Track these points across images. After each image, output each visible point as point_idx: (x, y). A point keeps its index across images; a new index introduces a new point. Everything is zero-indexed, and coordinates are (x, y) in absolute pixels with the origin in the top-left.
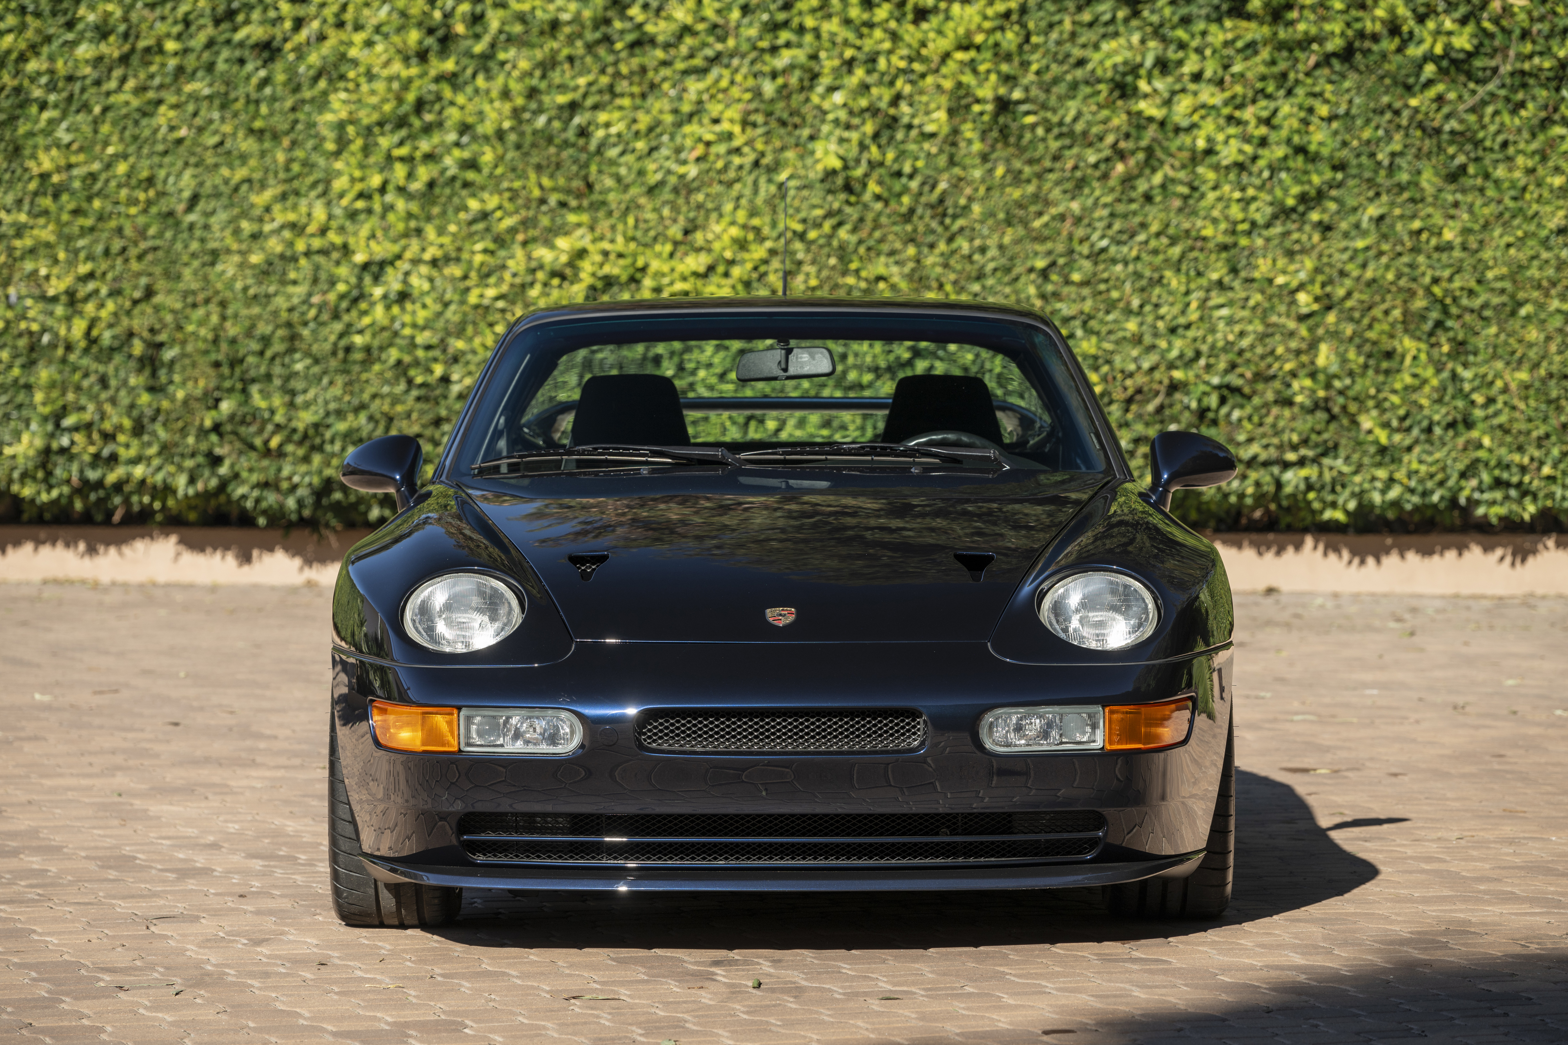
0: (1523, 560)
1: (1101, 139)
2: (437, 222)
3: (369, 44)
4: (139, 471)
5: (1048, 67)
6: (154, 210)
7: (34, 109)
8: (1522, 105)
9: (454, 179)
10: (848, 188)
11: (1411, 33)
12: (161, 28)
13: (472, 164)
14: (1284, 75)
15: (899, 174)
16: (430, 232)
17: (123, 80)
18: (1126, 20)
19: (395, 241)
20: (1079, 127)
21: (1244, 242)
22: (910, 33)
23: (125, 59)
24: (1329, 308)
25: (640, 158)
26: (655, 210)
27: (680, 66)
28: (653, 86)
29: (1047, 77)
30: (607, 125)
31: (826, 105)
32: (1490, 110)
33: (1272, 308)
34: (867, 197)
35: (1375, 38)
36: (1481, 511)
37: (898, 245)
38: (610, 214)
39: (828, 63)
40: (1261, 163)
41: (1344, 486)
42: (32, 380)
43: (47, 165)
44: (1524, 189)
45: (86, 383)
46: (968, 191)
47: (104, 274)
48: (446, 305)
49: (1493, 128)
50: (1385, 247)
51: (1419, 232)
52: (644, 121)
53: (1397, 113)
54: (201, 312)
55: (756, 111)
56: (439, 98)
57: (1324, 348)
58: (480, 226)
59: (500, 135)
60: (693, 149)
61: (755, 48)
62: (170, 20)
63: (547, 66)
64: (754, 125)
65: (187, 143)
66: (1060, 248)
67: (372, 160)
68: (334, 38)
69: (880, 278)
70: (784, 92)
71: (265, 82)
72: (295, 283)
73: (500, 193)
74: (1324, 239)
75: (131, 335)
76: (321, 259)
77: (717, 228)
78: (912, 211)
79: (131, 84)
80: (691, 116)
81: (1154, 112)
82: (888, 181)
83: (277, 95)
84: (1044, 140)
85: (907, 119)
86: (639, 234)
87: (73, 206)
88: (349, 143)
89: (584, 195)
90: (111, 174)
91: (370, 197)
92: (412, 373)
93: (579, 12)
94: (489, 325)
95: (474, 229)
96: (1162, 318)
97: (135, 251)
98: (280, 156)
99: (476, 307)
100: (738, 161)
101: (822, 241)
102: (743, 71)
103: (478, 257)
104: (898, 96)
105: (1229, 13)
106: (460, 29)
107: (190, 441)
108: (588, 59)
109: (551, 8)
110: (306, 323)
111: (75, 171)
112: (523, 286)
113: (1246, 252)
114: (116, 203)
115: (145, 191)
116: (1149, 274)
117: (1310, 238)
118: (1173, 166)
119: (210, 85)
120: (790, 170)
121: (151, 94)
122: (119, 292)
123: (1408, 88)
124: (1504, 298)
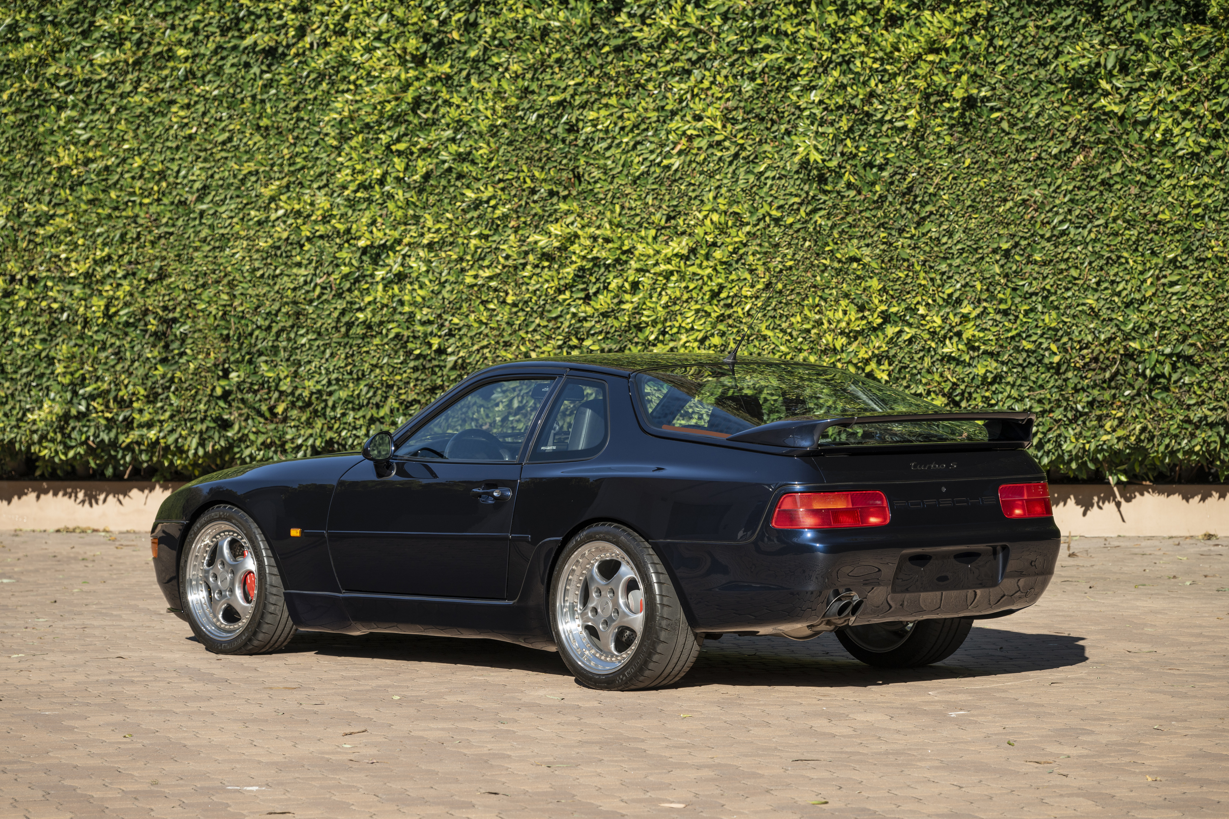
1: (1063, 132)
2: (435, 209)
4: (152, 434)
5: (1011, 67)
6: (165, 201)
7: (53, 109)
9: (450, 170)
10: (821, 177)
12: (172, 36)
13: (461, 158)
15: (871, 165)
16: (428, 219)
17: (137, 83)
18: (1087, 25)
19: (395, 227)
20: (1042, 122)
21: (1197, 225)
22: (888, 38)
23: (138, 63)
25: (625, 152)
26: (640, 198)
27: (664, 68)
28: (637, 87)
29: (1011, 77)
30: (595, 123)
31: (802, 103)
34: (841, 185)
37: (869, 230)
38: (598, 202)
39: (806, 64)
40: (1215, 154)
42: (52, 354)
43: (66, 160)
45: (102, 355)
46: (937, 180)
47: (120, 257)
48: (442, 285)
52: (630, 117)
54: (212, 291)
55: (736, 109)
56: (435, 98)
58: (475, 214)
59: (494, 131)
60: (675, 144)
61: (735, 51)
62: (182, 29)
63: (537, 69)
64: (734, 121)
65: (198, 140)
66: (1023, 231)
67: (372, 154)
68: (336, 44)
69: (854, 259)
70: (762, 92)
71: (270, 84)
72: (299, 265)
73: (494, 184)
75: (146, 312)
76: (324, 244)
77: (700, 215)
78: (882, 198)
79: (145, 85)
80: (674, 113)
81: (1116, 109)
82: (862, 172)
83: (281, 96)
84: (1008, 134)
85: (879, 116)
86: (624, 221)
87: (90, 196)
88: (350, 139)
89: (573, 185)
90: (127, 167)
91: (371, 187)
92: (410, 346)
93: (568, 20)
94: (484, 303)
95: (468, 216)
96: (1119, 294)
97: (149, 238)
98: (286, 151)
99: (471, 286)
100: (719, 154)
101: (798, 226)
102: (724, 72)
103: (474, 242)
104: (872, 94)
105: (1185, 19)
106: (455, 35)
107: (202, 407)
108: (577, 62)
109: (541, 16)
110: (311, 302)
111: (93, 166)
112: (516, 268)
113: (1200, 234)
114: (133, 194)
115: (158, 183)
116: (1107, 255)
118: (1131, 157)
119: (218, 87)
120: (768, 162)
121: (163, 96)
122: (134, 274)
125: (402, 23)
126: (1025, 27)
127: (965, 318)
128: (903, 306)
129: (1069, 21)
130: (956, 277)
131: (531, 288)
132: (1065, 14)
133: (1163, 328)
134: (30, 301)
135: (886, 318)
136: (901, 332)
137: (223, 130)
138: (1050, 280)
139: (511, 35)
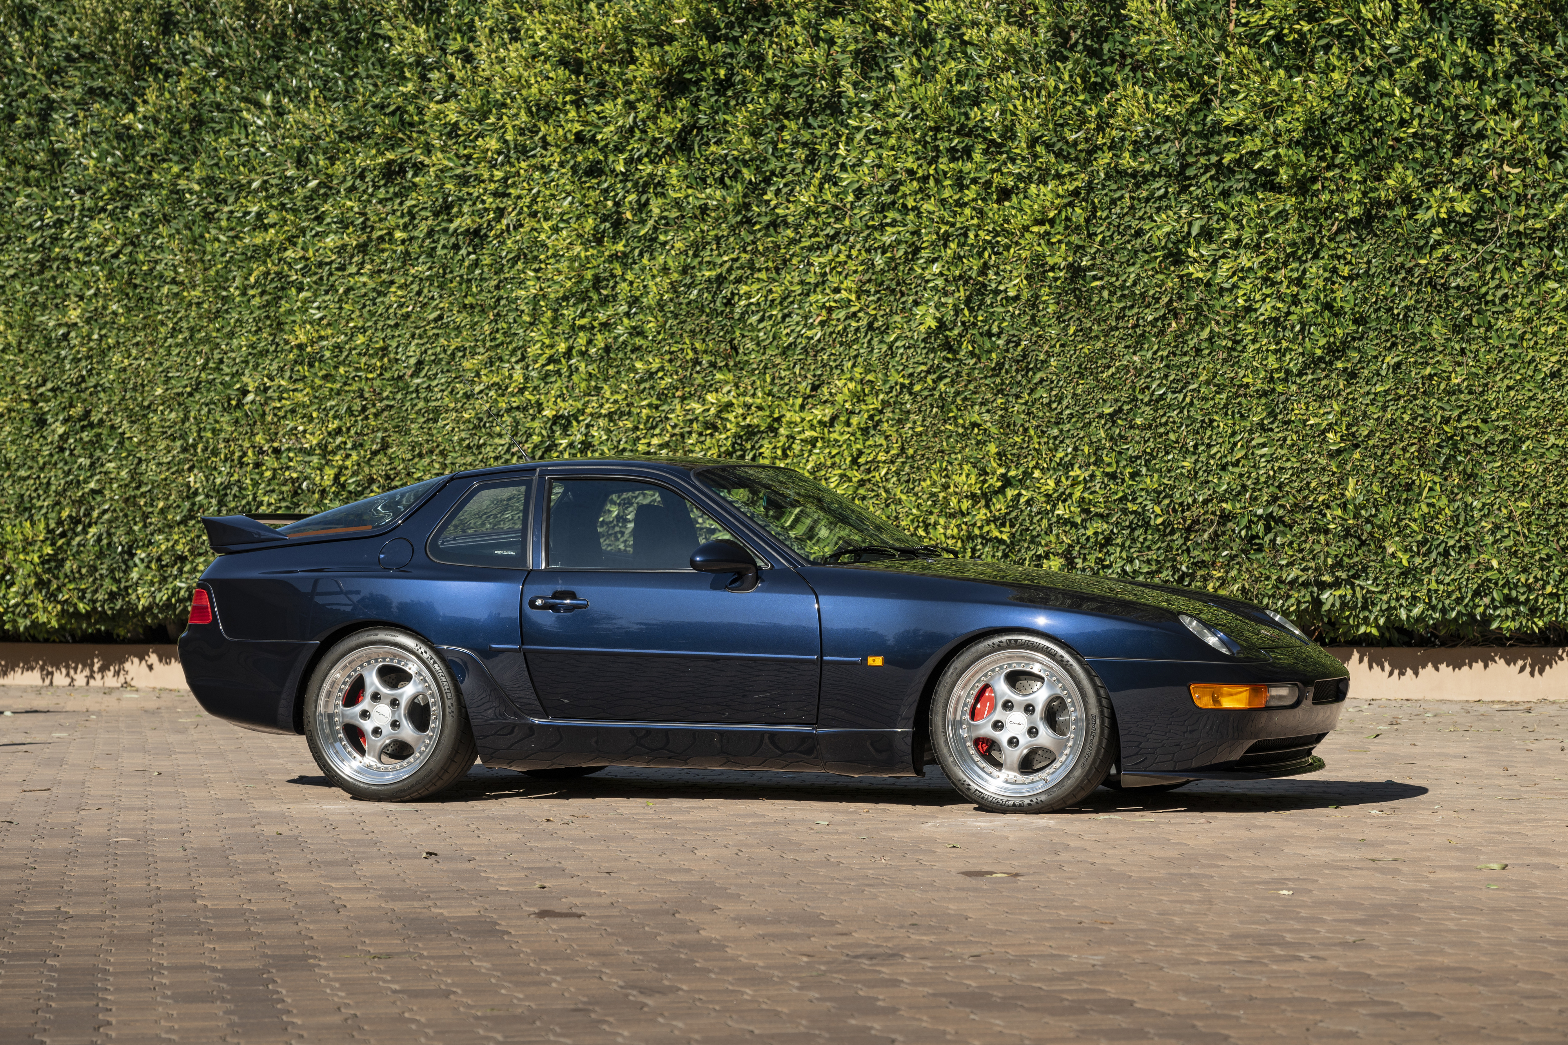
0: (1541, 672)
1: (1157, 300)
2: (613, 381)
3: (556, 230)
5: (1111, 237)
6: (387, 375)
7: (293, 290)
8: (1519, 262)
9: (625, 343)
10: (947, 346)
11: (1421, 199)
12: (392, 220)
13: (639, 331)
14: (1311, 240)
15: (988, 333)
16: (607, 391)
17: (362, 264)
18: (1177, 195)
19: (578, 398)
20: (1138, 290)
21: (1280, 388)
22: (996, 211)
23: (362, 248)
24: (1357, 446)
25: (775, 324)
26: (788, 368)
27: (806, 243)
28: (784, 261)
29: (1111, 246)
30: (749, 295)
31: (927, 275)
32: (1490, 268)
33: (1306, 446)
34: (962, 353)
35: (1390, 205)
36: (1495, 625)
37: (989, 396)
38: (752, 372)
39: (928, 237)
40: (1294, 318)
41: (1374, 604)
43: (303, 338)
44: (1522, 338)
46: (1046, 347)
47: (348, 429)
49: (1492, 284)
50: (1401, 392)
51: (1431, 377)
52: (778, 291)
53: (1410, 271)
54: (426, 461)
55: (869, 281)
56: (613, 276)
57: (1352, 482)
58: (647, 385)
59: (661, 306)
60: (817, 315)
61: (868, 227)
62: (399, 214)
63: (697, 247)
64: (868, 293)
65: (413, 318)
66: (1124, 395)
67: (559, 330)
68: (529, 223)
69: (974, 425)
70: (892, 265)
71: (476, 264)
72: (500, 435)
73: (662, 356)
74: (1349, 384)
75: (371, 481)
76: (520, 415)
77: (840, 384)
78: (1000, 365)
79: (368, 268)
80: (816, 286)
81: (1201, 275)
82: (979, 338)
83: (485, 276)
84: (1109, 301)
85: (994, 286)
86: (775, 390)
87: (324, 372)
88: (542, 315)
89: (730, 356)
90: (353, 344)
91: (559, 361)
93: (724, 199)
95: (642, 387)
96: (1213, 457)
97: (373, 410)
98: (487, 327)
100: (855, 324)
101: (926, 393)
102: (858, 246)
103: (646, 411)
104: (986, 266)
105: (1262, 187)
106: (629, 215)
108: (731, 239)
109: (702, 195)
111: (325, 343)
112: (682, 435)
113: (1283, 398)
114: (358, 369)
115: (381, 359)
116: (1200, 418)
117: (1337, 384)
118: (1218, 323)
119: (430, 268)
120: (898, 332)
121: (384, 276)
122: (361, 445)
123: (1419, 249)
124: (1507, 436)
125: (582, 204)
126: (1122, 197)
127: (1075, 483)
128: (1021, 469)
129: (1162, 191)
130: (1067, 441)
132: (1156, 185)
133: (1254, 490)
134: (275, 471)
135: (1007, 482)
136: (1020, 495)
137: (436, 308)
138: (1151, 444)
139: (674, 214)
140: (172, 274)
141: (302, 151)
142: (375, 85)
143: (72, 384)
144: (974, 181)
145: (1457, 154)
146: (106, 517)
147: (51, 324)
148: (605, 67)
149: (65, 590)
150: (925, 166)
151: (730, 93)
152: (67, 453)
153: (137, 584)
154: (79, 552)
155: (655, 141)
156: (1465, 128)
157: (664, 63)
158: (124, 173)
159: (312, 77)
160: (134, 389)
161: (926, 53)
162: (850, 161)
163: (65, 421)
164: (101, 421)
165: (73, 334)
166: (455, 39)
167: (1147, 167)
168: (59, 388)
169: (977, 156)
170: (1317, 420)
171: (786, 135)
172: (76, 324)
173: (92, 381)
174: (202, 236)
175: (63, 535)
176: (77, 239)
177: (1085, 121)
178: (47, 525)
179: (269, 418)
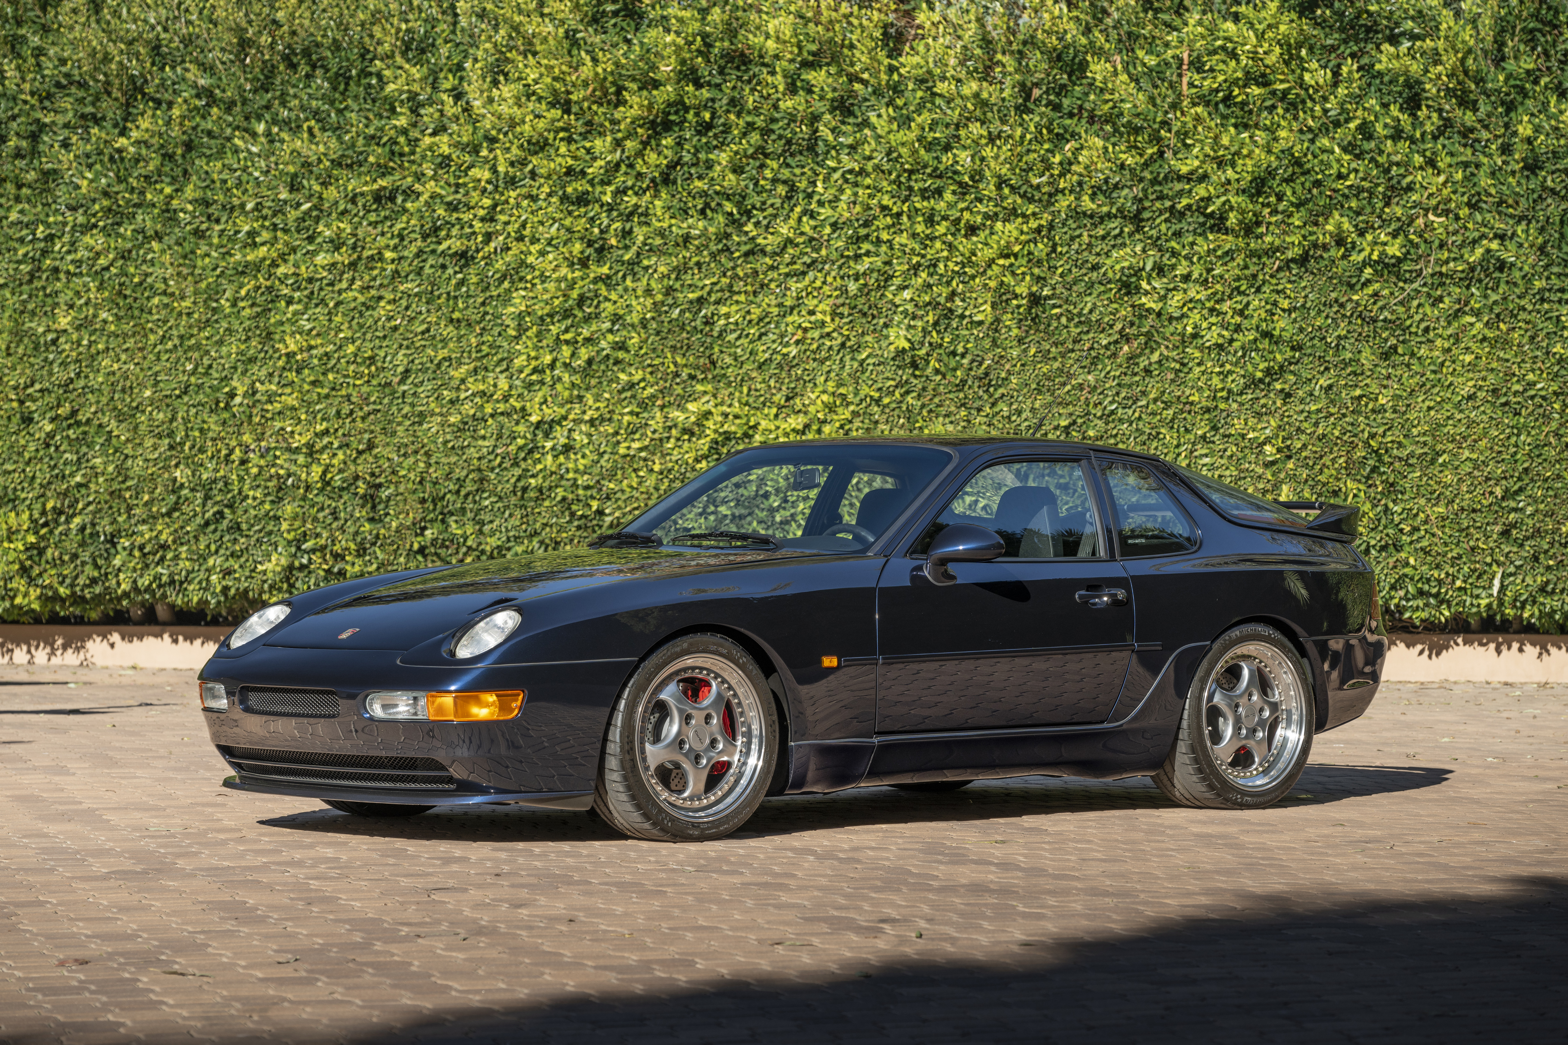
0: (1438, 655)
1: (1111, 326)
2: (595, 390)
3: (542, 253)
5: (1070, 270)
6: (374, 382)
7: (283, 303)
8: (1440, 299)
9: (607, 356)
10: (914, 364)
11: (1353, 243)
12: (382, 241)
13: (621, 346)
14: (1254, 276)
15: (954, 354)
16: (589, 399)
17: (352, 281)
18: (1131, 235)
19: (562, 406)
20: (1094, 317)
21: (1222, 406)
22: (964, 245)
23: (353, 265)
24: (1289, 457)
25: (752, 342)
26: (764, 381)
27: (784, 270)
28: (762, 286)
29: (1069, 279)
30: (727, 316)
31: (897, 301)
32: (1415, 303)
33: (1244, 457)
34: (929, 371)
35: (1325, 247)
36: (1407, 615)
37: (953, 409)
38: (729, 384)
39: (900, 267)
40: (1236, 344)
42: (280, 513)
43: (293, 347)
44: (1442, 364)
45: (321, 515)
46: (1007, 366)
47: (336, 430)
48: (601, 455)
49: (1417, 318)
50: (1332, 410)
51: (1360, 397)
52: (756, 312)
53: (1342, 306)
54: (412, 460)
55: (843, 305)
56: (597, 295)
57: (1285, 488)
58: (629, 394)
59: (644, 323)
60: (793, 334)
61: (842, 256)
62: (389, 235)
63: (680, 270)
64: (842, 316)
65: (401, 330)
66: (1079, 411)
67: (544, 343)
68: (516, 249)
70: (864, 291)
71: (462, 283)
72: (484, 438)
73: (644, 369)
74: (1285, 403)
75: (357, 478)
76: (504, 419)
77: (813, 396)
78: (964, 382)
79: (358, 283)
80: (792, 309)
81: (1153, 305)
82: (946, 359)
83: (471, 293)
84: (1066, 327)
85: (960, 311)
86: (751, 400)
87: (312, 378)
88: (527, 330)
89: (709, 370)
90: (342, 353)
91: (543, 371)
92: (574, 507)
93: (706, 229)
94: (635, 470)
95: (623, 396)
97: (361, 414)
98: (473, 340)
99: (625, 456)
100: (828, 343)
101: (894, 405)
102: (833, 274)
103: (627, 418)
104: (953, 293)
105: (1211, 229)
106: (613, 242)
107: (402, 560)
108: (713, 265)
109: (685, 225)
110: (493, 469)
111: (314, 352)
112: (661, 440)
113: (1224, 414)
114: (346, 376)
115: (369, 367)
117: (1274, 403)
118: (1167, 347)
119: (419, 285)
120: (869, 350)
121: (373, 292)
122: (347, 445)
123: (1351, 286)
124: (1426, 450)
125: (569, 230)
126: (1080, 236)
129: (1117, 231)
131: (674, 458)
132: (1113, 225)
134: (261, 468)
137: (423, 322)
140: (163, 286)
141: (295, 176)
142: (367, 118)
143: (59, 386)
144: (945, 218)
145: (1387, 204)
146: (91, 508)
147: (41, 330)
148: (594, 107)
149: (45, 576)
150: (899, 203)
151: (711, 134)
152: (52, 449)
153: (119, 570)
154: (60, 541)
155: (639, 176)
156: (1394, 181)
157: (650, 107)
158: (117, 193)
159: (303, 108)
160: (123, 390)
161: (900, 102)
162: (828, 196)
163: (52, 420)
164: (89, 421)
165: (62, 340)
166: (446, 78)
167: (1105, 209)
168: (47, 390)
169: (948, 196)
170: (1256, 434)
171: (768, 174)
172: (65, 331)
173: (82, 383)
174: (193, 252)
175: (46, 524)
176: (69, 252)
177: (1049, 167)
178: (31, 515)
179: (257, 419)
